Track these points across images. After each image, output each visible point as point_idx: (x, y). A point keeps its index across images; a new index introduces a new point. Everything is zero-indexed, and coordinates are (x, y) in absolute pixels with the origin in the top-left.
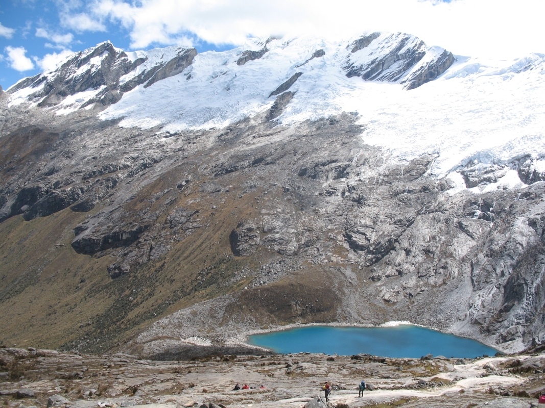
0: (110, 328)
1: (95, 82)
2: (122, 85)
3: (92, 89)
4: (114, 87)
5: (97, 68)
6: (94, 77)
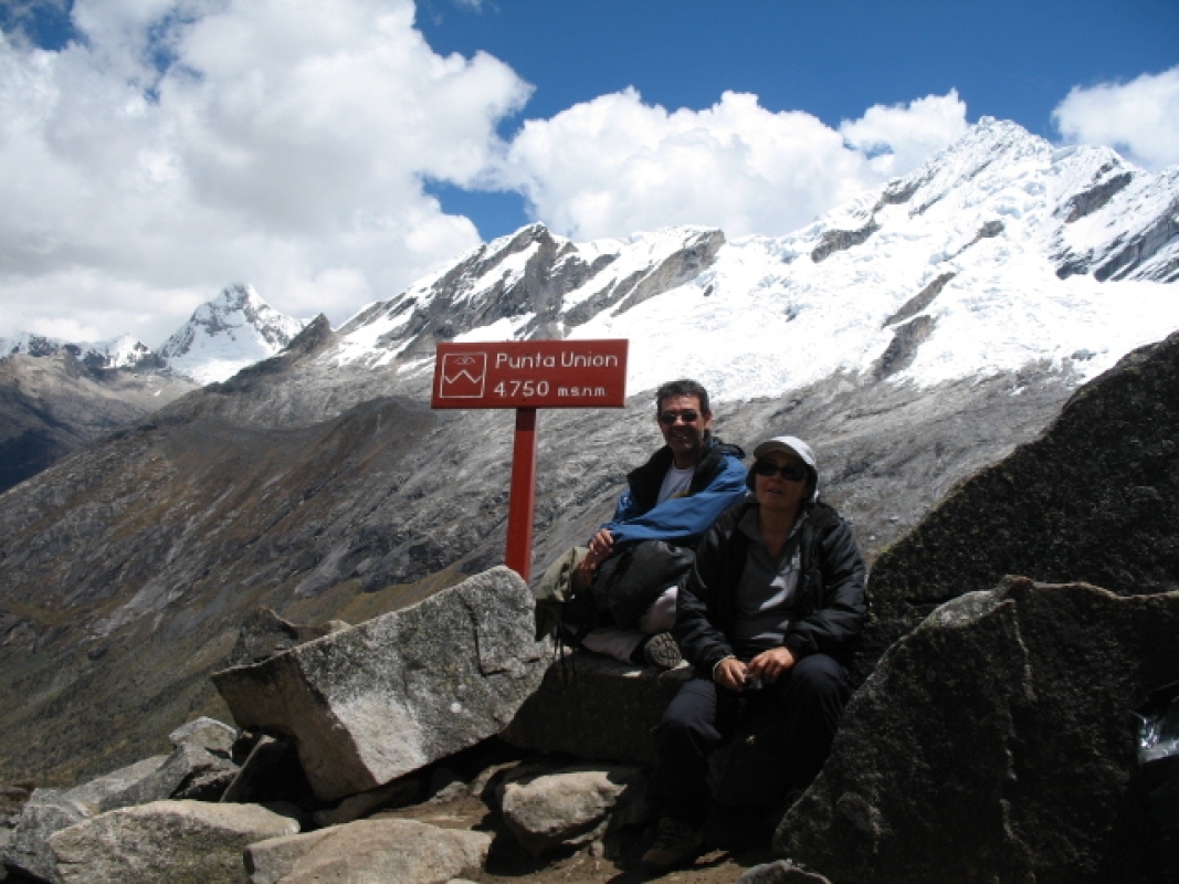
1: (512, 307)
2: (569, 310)
3: (506, 320)
4: (552, 316)
5: (516, 278)
6: (509, 296)
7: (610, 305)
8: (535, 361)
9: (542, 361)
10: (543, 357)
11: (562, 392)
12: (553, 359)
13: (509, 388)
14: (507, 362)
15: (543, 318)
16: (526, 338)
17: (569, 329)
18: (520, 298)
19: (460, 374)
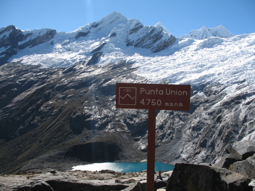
0: (8, 164)
1: (6, 44)
2: (19, 46)
3: (4, 47)
4: (15, 47)
5: (7, 37)
6: (5, 41)
7: (29, 45)
8: (156, 92)
9: (158, 92)
10: (159, 90)
11: (167, 104)
12: (162, 91)
13: (146, 102)
14: (145, 92)
15: (13, 47)
16: (9, 52)
17: (19, 50)
18: (8, 42)
19: (126, 95)
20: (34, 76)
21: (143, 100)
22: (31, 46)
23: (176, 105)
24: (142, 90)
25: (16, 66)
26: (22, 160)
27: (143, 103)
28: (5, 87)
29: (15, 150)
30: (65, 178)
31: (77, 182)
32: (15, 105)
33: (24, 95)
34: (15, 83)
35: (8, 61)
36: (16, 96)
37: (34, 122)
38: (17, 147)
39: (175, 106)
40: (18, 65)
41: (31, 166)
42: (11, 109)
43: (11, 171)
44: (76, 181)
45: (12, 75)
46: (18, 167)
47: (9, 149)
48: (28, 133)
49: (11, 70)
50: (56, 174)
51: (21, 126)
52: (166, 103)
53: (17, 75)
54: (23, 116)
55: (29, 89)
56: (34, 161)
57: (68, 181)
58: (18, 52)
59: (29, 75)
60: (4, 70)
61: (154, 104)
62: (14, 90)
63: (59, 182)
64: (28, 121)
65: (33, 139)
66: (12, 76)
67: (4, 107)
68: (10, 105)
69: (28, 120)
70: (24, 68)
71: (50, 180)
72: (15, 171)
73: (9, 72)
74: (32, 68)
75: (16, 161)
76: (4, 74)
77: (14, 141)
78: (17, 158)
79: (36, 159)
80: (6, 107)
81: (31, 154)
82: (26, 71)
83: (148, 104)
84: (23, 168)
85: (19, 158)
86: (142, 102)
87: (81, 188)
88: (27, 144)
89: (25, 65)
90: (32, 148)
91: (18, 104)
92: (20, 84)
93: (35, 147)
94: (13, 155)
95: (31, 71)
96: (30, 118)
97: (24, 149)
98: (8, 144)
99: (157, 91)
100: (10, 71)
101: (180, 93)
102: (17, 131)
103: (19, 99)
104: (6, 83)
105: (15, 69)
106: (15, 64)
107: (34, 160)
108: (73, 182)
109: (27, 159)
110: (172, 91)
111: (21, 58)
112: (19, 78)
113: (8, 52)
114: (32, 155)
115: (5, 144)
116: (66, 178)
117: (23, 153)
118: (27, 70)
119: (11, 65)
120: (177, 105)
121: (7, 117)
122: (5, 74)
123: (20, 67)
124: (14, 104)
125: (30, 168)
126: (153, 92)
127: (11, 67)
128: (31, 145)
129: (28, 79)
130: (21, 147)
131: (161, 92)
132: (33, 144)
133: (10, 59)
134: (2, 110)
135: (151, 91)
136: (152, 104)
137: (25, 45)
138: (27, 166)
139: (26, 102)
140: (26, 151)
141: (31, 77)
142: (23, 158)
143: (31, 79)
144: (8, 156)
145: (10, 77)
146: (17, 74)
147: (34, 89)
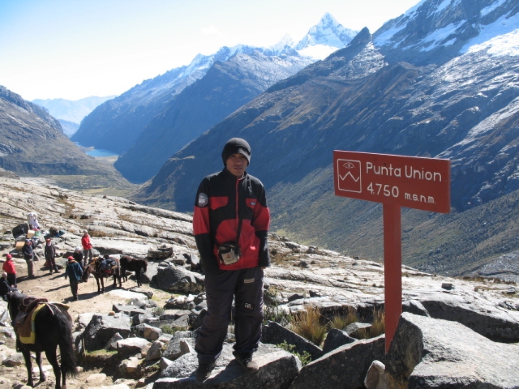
0: (458, 257)
1: (455, 17)
2: (484, 17)
3: (452, 25)
4: (475, 21)
5: (457, 3)
6: (454, 12)
7: (505, 13)
8: (389, 171)
9: (393, 171)
11: (407, 196)
13: (376, 188)
14: (373, 169)
15: (471, 22)
16: (462, 32)
17: (483, 26)
18: (459, 12)
19: (347, 175)
20: (515, 79)
21: (371, 185)
22: (509, 13)
23: (423, 199)
24: (369, 165)
25: (477, 61)
26: (485, 252)
27: (372, 190)
28: (455, 104)
29: (471, 231)
30: (466, 302)
31: (490, 315)
32: (476, 141)
33: (494, 120)
34: (476, 96)
35: (461, 52)
36: (477, 123)
37: (514, 176)
38: (477, 225)
39: (421, 200)
40: (482, 58)
41: (502, 267)
42: (466, 150)
43: (464, 271)
44: (489, 312)
45: (470, 79)
46: (476, 265)
47: (460, 228)
48: (501, 198)
49: (468, 69)
50: (452, 291)
51: (485, 184)
52: (406, 194)
53: (479, 79)
54: (490, 163)
55: (504, 107)
56: (510, 257)
57: (471, 310)
58: (481, 30)
59: (505, 78)
60: (454, 70)
61: (387, 193)
62: (473, 111)
63: (451, 307)
64: (500, 174)
65: (511, 211)
66: (470, 82)
67: (454, 146)
68: (465, 142)
69: (501, 172)
70: (494, 64)
71: (434, 300)
72: (469, 272)
73: (463, 75)
74: (512, 63)
75: (473, 253)
76: (454, 79)
77: (471, 212)
78: (475, 247)
79: (514, 253)
80: (457, 144)
81: (504, 241)
82: (499, 70)
83: (378, 194)
84: (485, 268)
85: (480, 247)
86: (370, 188)
87: (497, 329)
88: (496, 220)
89: (495, 57)
90: (506, 231)
91: (480, 138)
92: (486, 97)
93: (513, 229)
94: (468, 241)
95: (509, 69)
96: (507, 168)
97: (491, 231)
98: (458, 218)
99: (391, 168)
100: (466, 72)
101: (428, 176)
102: (479, 193)
103: (483, 129)
104: (457, 97)
105: (475, 67)
106: (474, 57)
107: (508, 255)
108: (481, 313)
109: (496, 252)
110: (415, 172)
111: (487, 43)
112: (484, 85)
113: (460, 32)
114: (507, 245)
115: (455, 217)
116: (468, 303)
117: (487, 238)
118: (501, 67)
119: (466, 59)
120: (425, 201)
121: (459, 164)
122: (456, 79)
123: (485, 64)
124: (473, 140)
125: (500, 269)
126: (384, 170)
127: (467, 63)
128: (506, 225)
129: (501, 86)
130: (484, 226)
131: (397, 172)
132: (509, 222)
133: (464, 47)
134: (450, 150)
135: (383, 168)
136: (385, 194)
137: (496, 14)
138: (494, 266)
139: (498, 135)
140: (493, 235)
141: (510, 81)
142: (486, 249)
143: (508, 86)
144: (459, 240)
145: (465, 84)
146: (480, 77)
147: (515, 106)
